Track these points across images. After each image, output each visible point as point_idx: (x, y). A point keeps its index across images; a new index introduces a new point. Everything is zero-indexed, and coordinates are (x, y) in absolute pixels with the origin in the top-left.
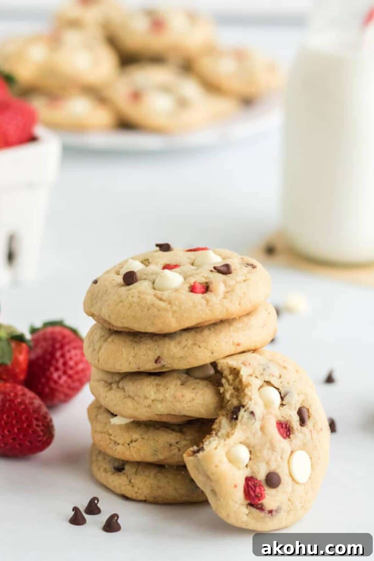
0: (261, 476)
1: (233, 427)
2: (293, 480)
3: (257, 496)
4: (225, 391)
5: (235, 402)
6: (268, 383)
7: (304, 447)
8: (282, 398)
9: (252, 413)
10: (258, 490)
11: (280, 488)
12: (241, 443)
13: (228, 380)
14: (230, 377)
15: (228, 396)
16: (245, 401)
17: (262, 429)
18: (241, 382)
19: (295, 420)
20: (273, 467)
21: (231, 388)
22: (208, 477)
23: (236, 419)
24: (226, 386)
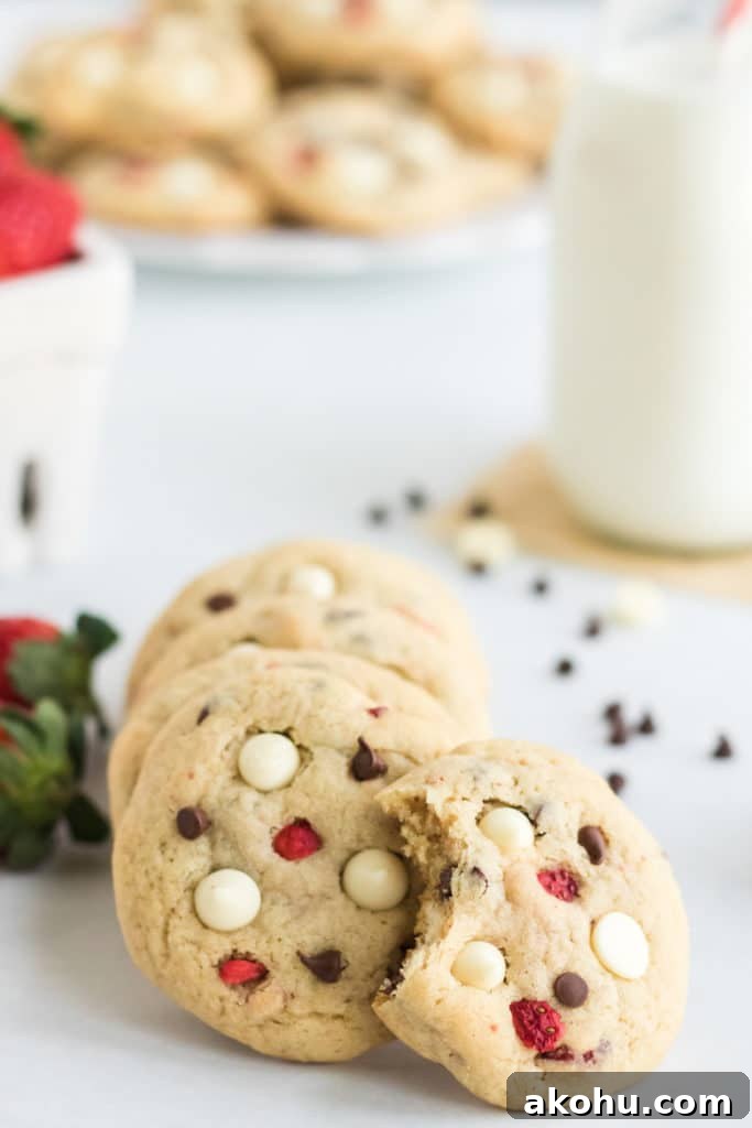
0: (542, 991)
1: (448, 912)
2: (615, 976)
3: (547, 1036)
4: (414, 849)
5: (440, 864)
6: (494, 802)
7: (616, 904)
8: (534, 823)
9: (476, 870)
10: (544, 1022)
11: (591, 1001)
12: (476, 939)
13: (413, 828)
14: (414, 819)
15: (422, 857)
16: (456, 853)
17: (510, 896)
18: (436, 820)
19: (577, 856)
20: (560, 965)
21: (423, 838)
22: (433, 1030)
23: (449, 894)
24: (413, 840)
